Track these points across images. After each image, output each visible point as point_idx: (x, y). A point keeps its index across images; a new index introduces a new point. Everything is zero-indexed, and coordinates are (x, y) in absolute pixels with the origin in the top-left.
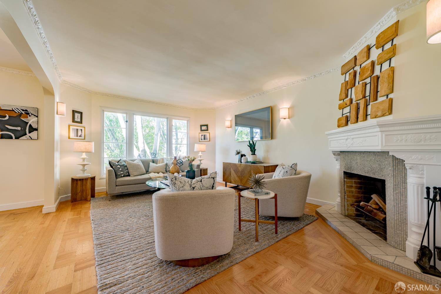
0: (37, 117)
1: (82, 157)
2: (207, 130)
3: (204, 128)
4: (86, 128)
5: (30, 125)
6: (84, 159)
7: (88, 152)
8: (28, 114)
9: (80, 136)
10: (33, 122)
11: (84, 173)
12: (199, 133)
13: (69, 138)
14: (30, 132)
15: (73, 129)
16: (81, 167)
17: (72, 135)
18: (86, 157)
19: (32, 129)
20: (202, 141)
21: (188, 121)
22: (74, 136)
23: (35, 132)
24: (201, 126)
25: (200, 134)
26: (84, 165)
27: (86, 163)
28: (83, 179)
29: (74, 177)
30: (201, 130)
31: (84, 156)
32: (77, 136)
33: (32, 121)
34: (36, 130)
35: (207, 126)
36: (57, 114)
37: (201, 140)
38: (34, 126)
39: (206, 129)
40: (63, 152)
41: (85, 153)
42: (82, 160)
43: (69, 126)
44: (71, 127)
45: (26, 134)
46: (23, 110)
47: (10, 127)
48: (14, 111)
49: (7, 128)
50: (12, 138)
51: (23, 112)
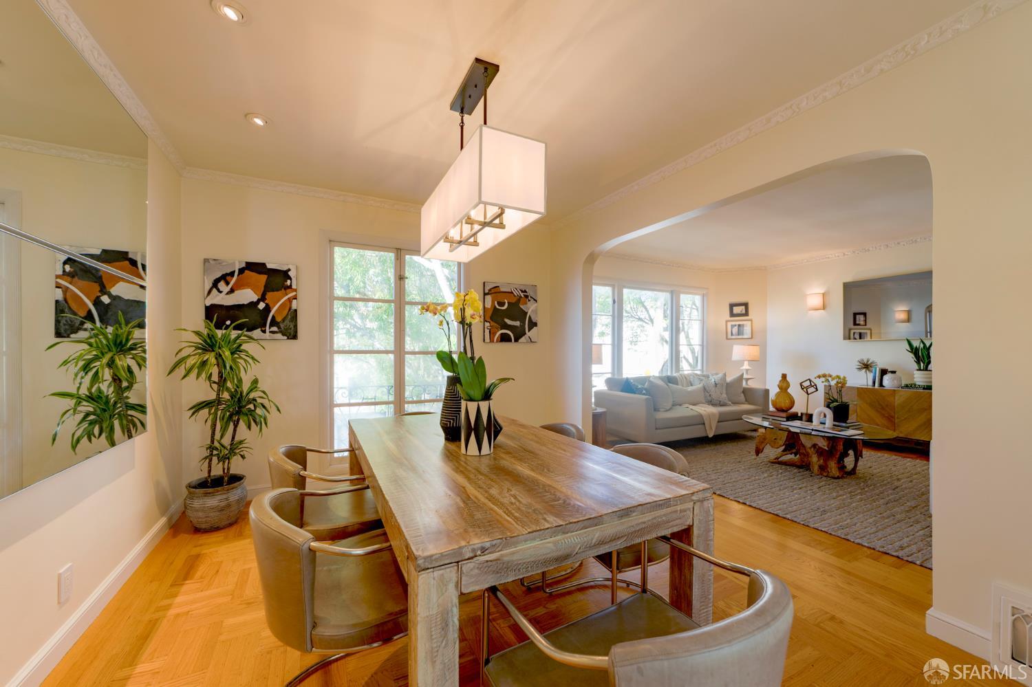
0: (537, 301)
2: (746, 314)
3: (737, 310)
5: (529, 317)
8: (527, 296)
10: (532, 311)
12: (727, 321)
14: (529, 331)
19: (532, 324)
20: (733, 337)
21: (703, 296)
23: (536, 329)
24: (732, 306)
25: (729, 324)
30: (732, 315)
33: (530, 310)
34: (536, 325)
35: (746, 305)
37: (732, 334)
38: (534, 319)
39: (744, 312)
45: (525, 334)
46: (522, 291)
47: (509, 322)
48: (512, 293)
49: (506, 323)
50: (510, 341)
51: (522, 295)
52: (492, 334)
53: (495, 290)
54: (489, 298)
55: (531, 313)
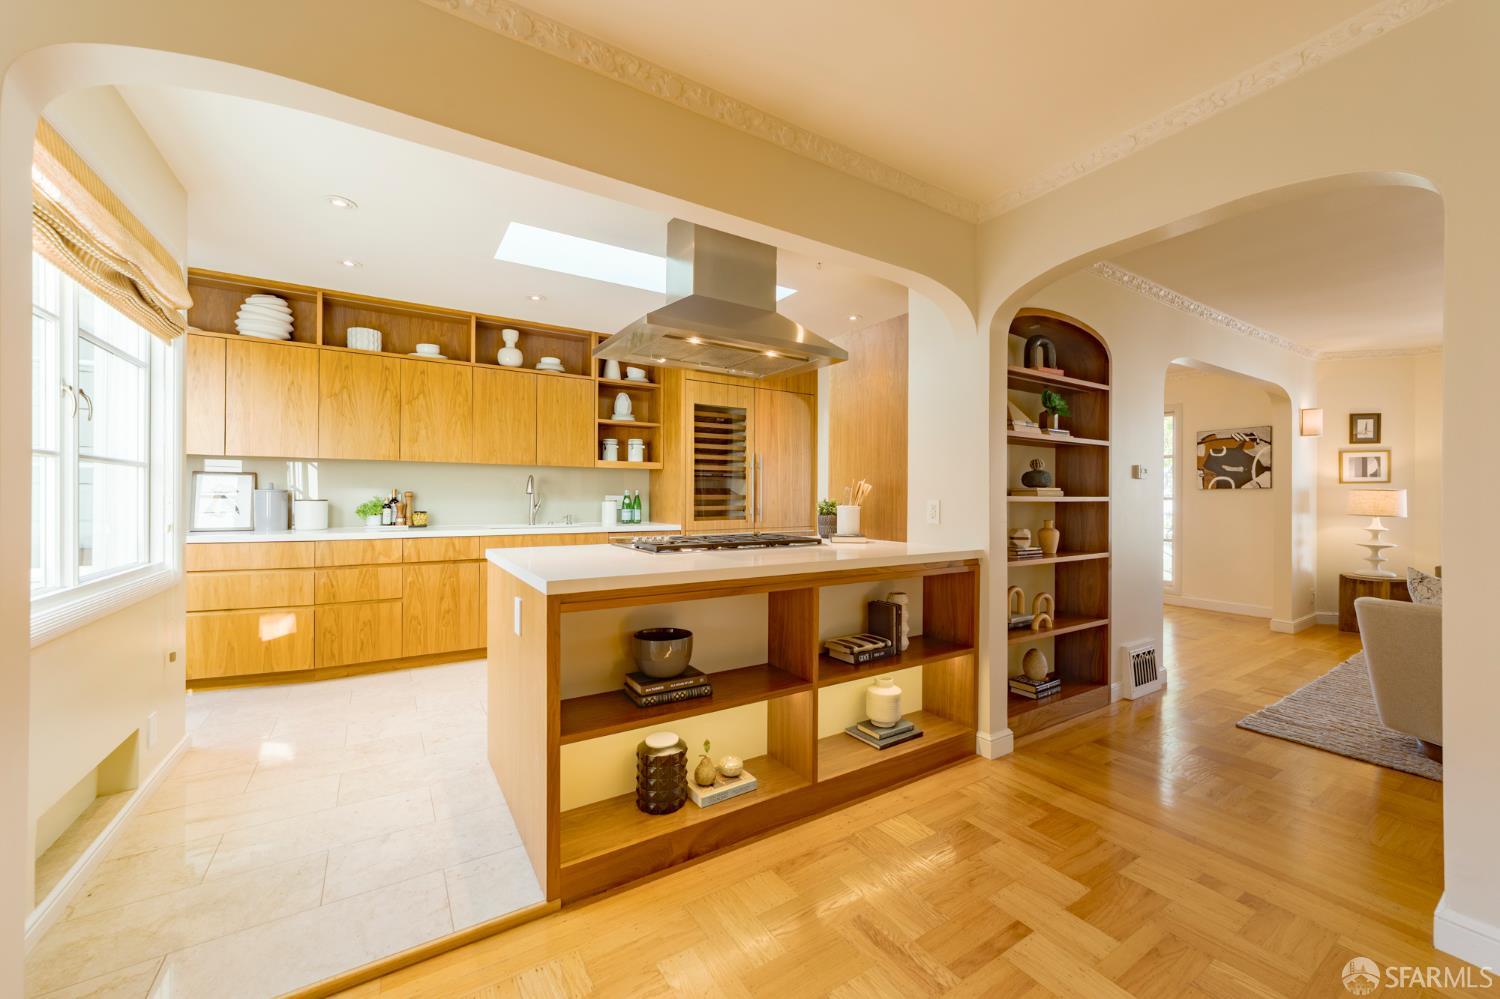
0: (1270, 443)
1: (1371, 528)
4: (1393, 453)
5: (1258, 461)
6: (1375, 534)
7: (1386, 517)
8: (1255, 440)
9: (1375, 475)
10: (1263, 455)
11: (1376, 568)
13: (1341, 481)
14: (1257, 476)
15: (1351, 460)
16: (1369, 553)
17: (1349, 473)
18: (1382, 528)
19: (1261, 469)
22: (1357, 476)
23: (1267, 474)
26: (1376, 549)
27: (1381, 542)
28: (1371, 583)
29: (1344, 574)
31: (1377, 524)
32: (1364, 474)
33: (1260, 453)
34: (1269, 469)
36: (1302, 434)
38: (1265, 462)
40: (1323, 515)
41: (1378, 518)
42: (1370, 535)
43: (1341, 454)
44: (1346, 457)
45: (1251, 479)
46: (1247, 435)
47: (1228, 468)
48: (1232, 438)
49: (1224, 470)
50: (1230, 487)
51: (1247, 439)
52: (1205, 482)
53: (1210, 438)
54: (1203, 446)
55: (1261, 456)
